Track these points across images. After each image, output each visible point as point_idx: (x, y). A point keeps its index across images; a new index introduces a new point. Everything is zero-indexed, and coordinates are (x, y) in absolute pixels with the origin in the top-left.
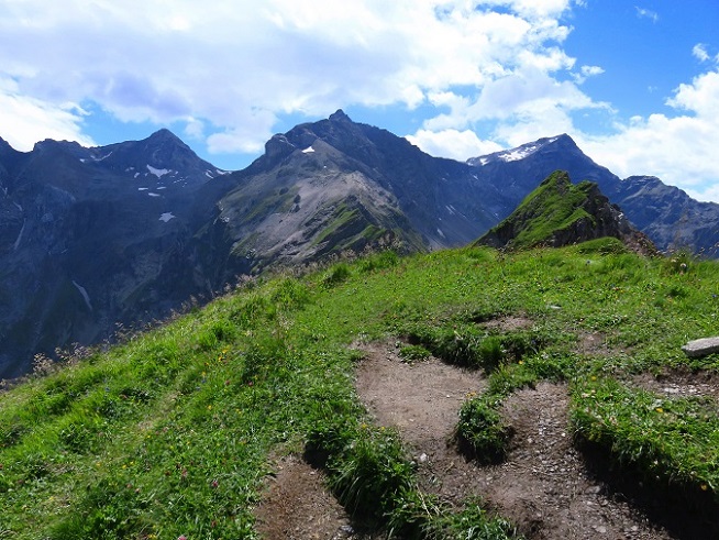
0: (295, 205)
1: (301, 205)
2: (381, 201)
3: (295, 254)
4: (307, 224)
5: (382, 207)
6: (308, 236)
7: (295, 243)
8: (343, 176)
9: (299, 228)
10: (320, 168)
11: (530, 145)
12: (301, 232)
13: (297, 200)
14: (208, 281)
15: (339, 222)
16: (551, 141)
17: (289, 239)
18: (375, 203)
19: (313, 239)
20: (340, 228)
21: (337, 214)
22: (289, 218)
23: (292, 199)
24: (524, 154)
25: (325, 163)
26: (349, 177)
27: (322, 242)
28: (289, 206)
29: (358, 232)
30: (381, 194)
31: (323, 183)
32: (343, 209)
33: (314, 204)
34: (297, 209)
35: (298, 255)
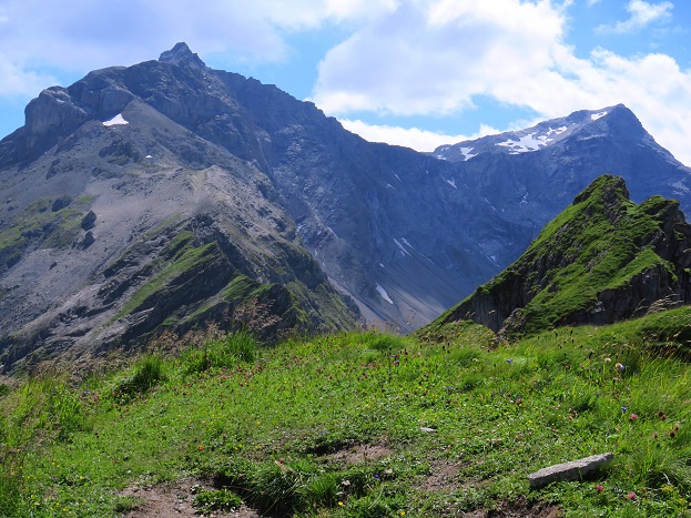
0: (84, 233)
1: (95, 232)
2: (265, 227)
3: (81, 333)
4: (109, 273)
5: (264, 239)
6: (110, 297)
7: (81, 311)
8: (186, 175)
9: (92, 279)
10: (137, 159)
11: (555, 124)
12: (96, 288)
13: (89, 222)
15: (175, 269)
16: (595, 117)
17: (70, 303)
18: (250, 231)
19: (120, 303)
20: (176, 281)
21: (172, 253)
22: (71, 259)
23: (79, 220)
24: (544, 141)
25: (149, 148)
26: (197, 178)
27: (138, 309)
28: (71, 234)
29: (214, 291)
30: (263, 212)
31: (145, 190)
32: (184, 242)
33: (124, 231)
34: (88, 242)
35: (87, 337)
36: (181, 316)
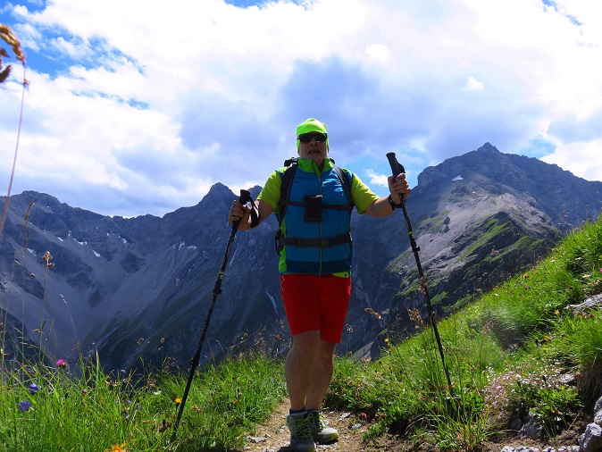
0: (445, 226)
1: (450, 226)
2: (536, 220)
3: (443, 267)
4: (456, 241)
5: (535, 225)
6: (456, 251)
7: (443, 258)
8: (492, 198)
9: (449, 245)
10: (468, 193)
12: (451, 248)
13: (447, 221)
14: (366, 294)
15: (489, 236)
17: (438, 255)
18: (527, 221)
19: (462, 253)
20: (490, 241)
21: (487, 229)
22: (439, 238)
23: (442, 221)
25: (474, 189)
26: (498, 199)
27: (471, 255)
28: (439, 227)
29: (511, 243)
30: (533, 213)
31: (472, 206)
32: (493, 224)
33: (463, 225)
34: (447, 230)
35: (446, 268)
36: (494, 256)
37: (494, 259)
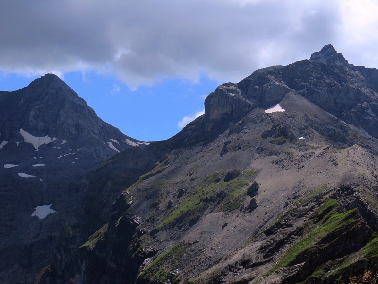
0: (249, 199)
1: (258, 199)
4: (269, 232)
6: (270, 252)
7: (246, 263)
8: (332, 153)
9: (255, 237)
10: (292, 139)
12: (258, 244)
13: (253, 191)
15: (322, 231)
17: (237, 257)
19: (277, 257)
20: (324, 241)
21: (320, 217)
22: (239, 221)
23: (245, 189)
25: (302, 131)
26: (341, 155)
27: (292, 263)
28: (239, 201)
29: (356, 249)
31: (298, 164)
32: (330, 208)
33: (281, 198)
34: (253, 206)
36: (327, 270)
37: (328, 275)
